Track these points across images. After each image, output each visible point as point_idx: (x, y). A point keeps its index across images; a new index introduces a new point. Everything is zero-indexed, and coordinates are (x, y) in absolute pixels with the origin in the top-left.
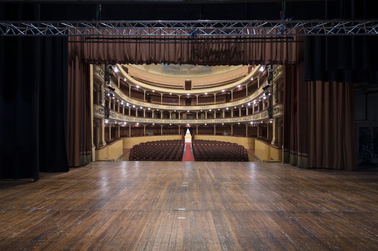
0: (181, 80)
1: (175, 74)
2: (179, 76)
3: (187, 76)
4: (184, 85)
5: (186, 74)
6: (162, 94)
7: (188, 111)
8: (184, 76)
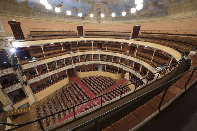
3: (137, 21)
4: (132, 31)
6: (107, 42)
8: (134, 21)
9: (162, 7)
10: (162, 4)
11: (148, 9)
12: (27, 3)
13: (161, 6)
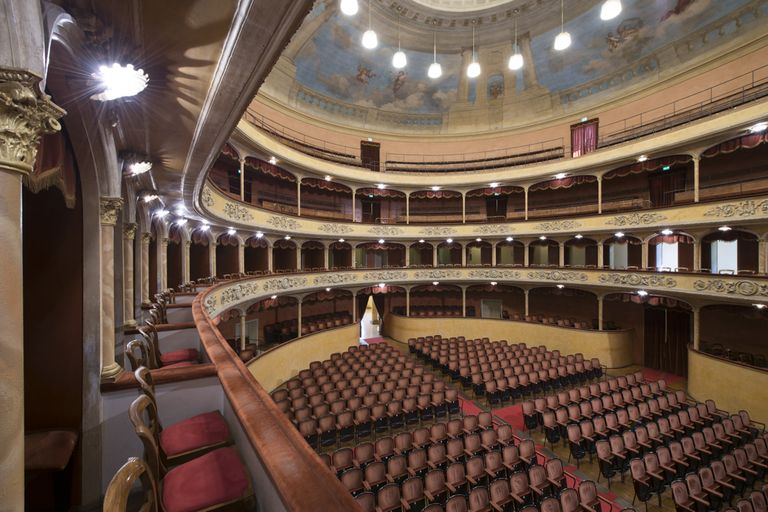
0: (348, 136)
1: (332, 111)
2: (342, 121)
3: (367, 127)
4: (358, 153)
5: (366, 121)
6: (300, 178)
7: (382, 241)
8: (357, 125)
9: (437, 106)
10: (439, 100)
11: (405, 102)
13: (435, 104)
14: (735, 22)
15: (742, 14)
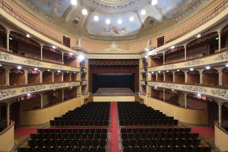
12: (165, 17)
14: (35, 7)
15: (37, 8)
